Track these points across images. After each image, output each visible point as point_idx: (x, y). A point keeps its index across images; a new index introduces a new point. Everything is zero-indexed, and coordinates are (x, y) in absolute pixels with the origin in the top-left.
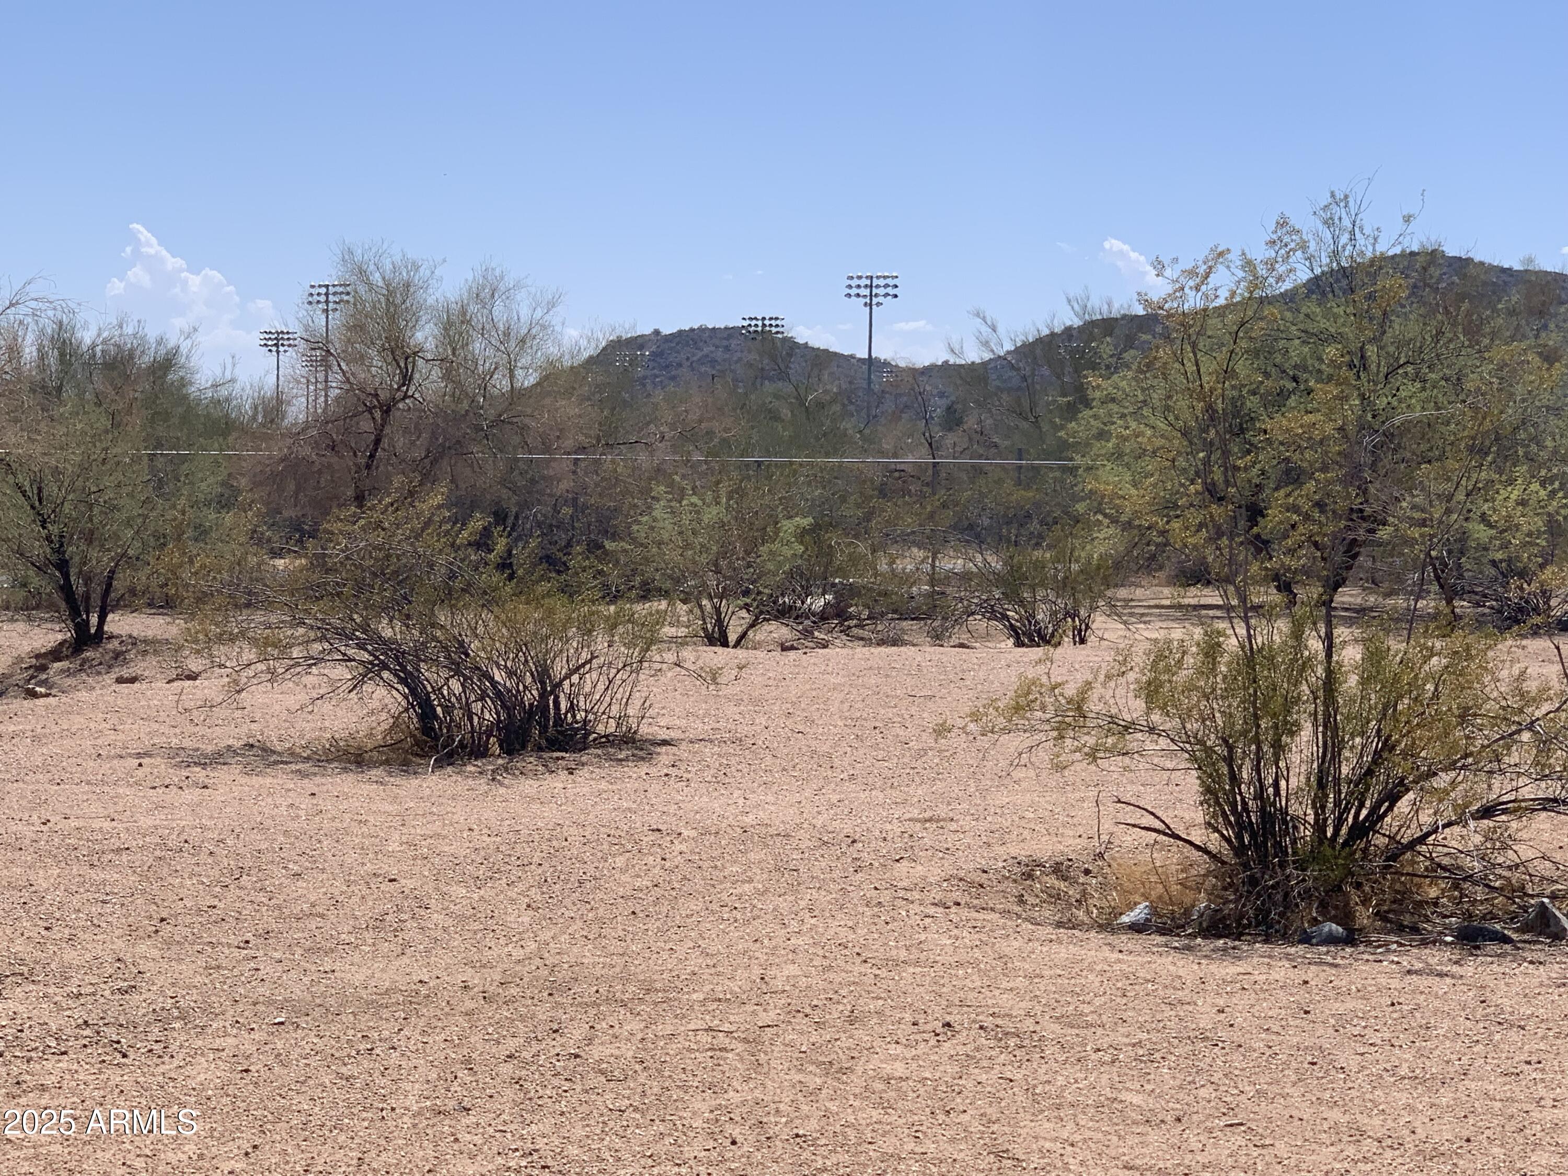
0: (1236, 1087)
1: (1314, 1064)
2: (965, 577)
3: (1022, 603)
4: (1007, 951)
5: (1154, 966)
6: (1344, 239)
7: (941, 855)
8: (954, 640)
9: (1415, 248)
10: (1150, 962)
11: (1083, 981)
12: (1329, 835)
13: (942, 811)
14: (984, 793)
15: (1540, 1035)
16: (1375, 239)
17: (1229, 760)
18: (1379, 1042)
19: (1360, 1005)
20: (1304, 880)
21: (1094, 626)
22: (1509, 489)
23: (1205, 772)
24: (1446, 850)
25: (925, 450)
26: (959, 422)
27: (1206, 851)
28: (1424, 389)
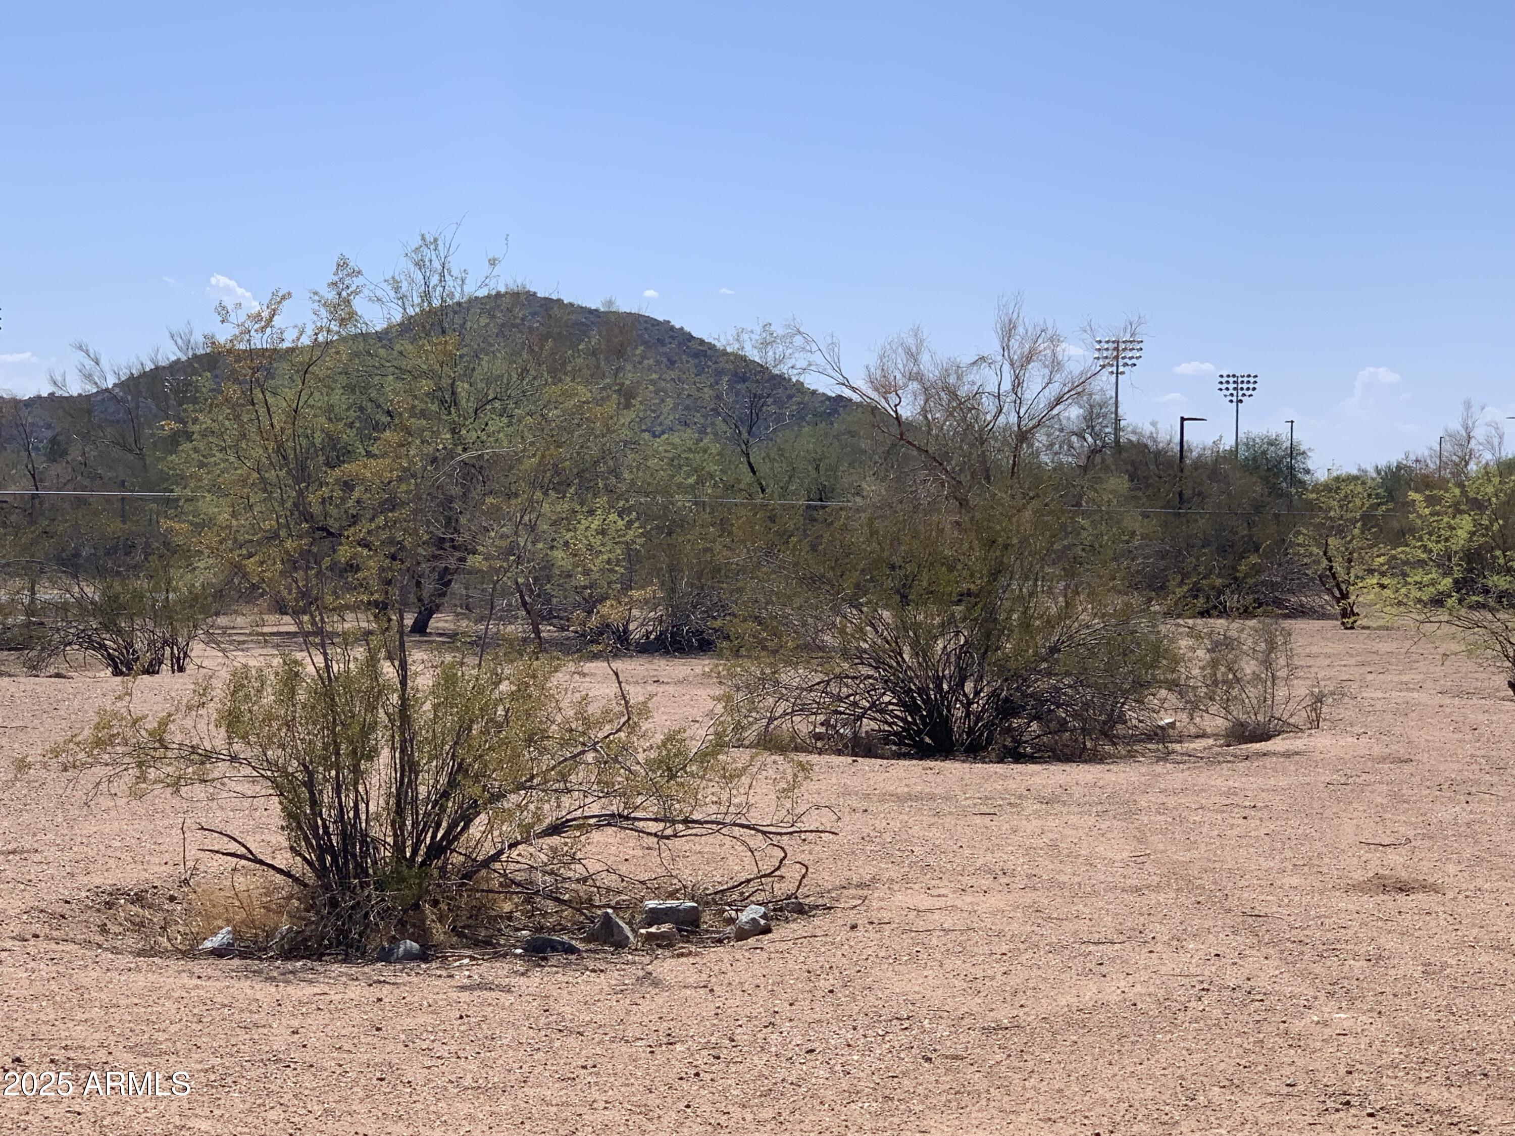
0: (305, 1108)
1: (382, 1080)
2: (63, 608)
3: (120, 632)
4: (85, 982)
5: (232, 990)
6: (435, 280)
7: (22, 887)
8: (52, 670)
9: (503, 290)
10: (228, 987)
11: (160, 1009)
12: (408, 855)
13: (27, 842)
14: (71, 823)
15: (597, 1040)
16: (463, 281)
17: (310, 784)
18: (446, 1055)
19: (430, 1019)
20: (383, 900)
21: (192, 654)
22: (590, 519)
23: (286, 798)
24: (518, 866)
25: (27, 482)
26: (64, 453)
27: (288, 874)
28: (510, 424)
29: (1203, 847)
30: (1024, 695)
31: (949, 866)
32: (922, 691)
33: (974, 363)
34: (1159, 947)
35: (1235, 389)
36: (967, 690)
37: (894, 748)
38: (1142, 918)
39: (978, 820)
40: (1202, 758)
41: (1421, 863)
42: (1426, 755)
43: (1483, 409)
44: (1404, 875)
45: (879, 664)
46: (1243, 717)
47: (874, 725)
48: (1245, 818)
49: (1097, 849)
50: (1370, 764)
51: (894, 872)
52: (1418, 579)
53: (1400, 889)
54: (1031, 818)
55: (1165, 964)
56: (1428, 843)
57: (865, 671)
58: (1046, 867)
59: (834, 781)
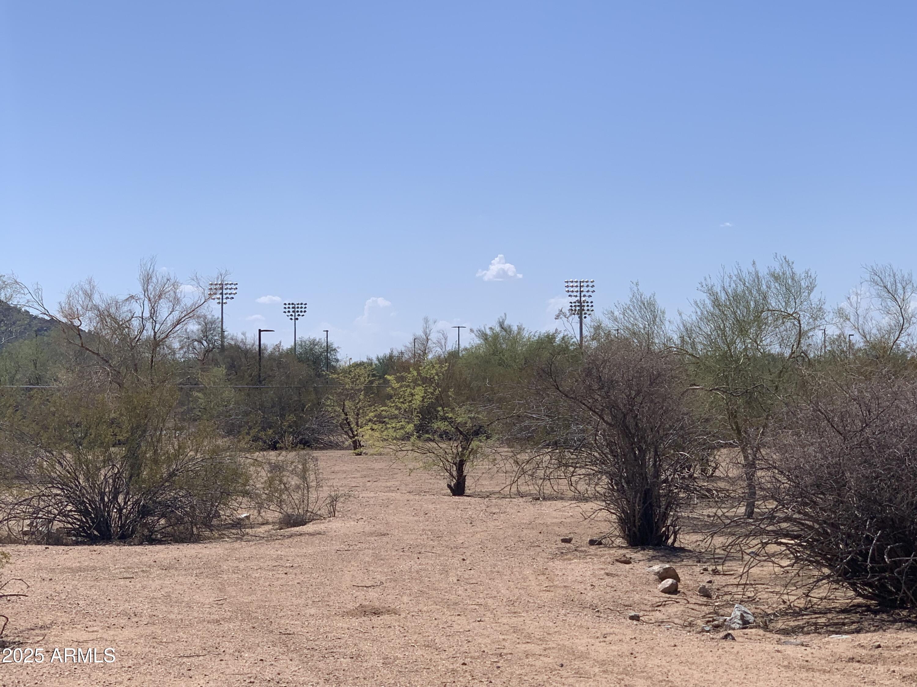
29: (259, 593)
30: (155, 502)
31: (100, 612)
32: (91, 501)
33: (127, 299)
34: (227, 657)
35: (293, 312)
36: (119, 501)
37: (74, 538)
38: (218, 639)
39: (122, 582)
40: (263, 537)
41: (388, 597)
42: (397, 531)
43: (435, 322)
44: (377, 604)
45: (64, 485)
46: (290, 511)
47: (61, 525)
48: (286, 574)
49: (194, 597)
50: (363, 538)
51: (65, 618)
52: (394, 425)
53: (374, 613)
54: (155, 579)
55: (229, 667)
56: (393, 584)
57: (56, 491)
58: (162, 609)
59: (33, 561)
